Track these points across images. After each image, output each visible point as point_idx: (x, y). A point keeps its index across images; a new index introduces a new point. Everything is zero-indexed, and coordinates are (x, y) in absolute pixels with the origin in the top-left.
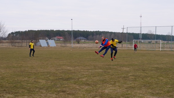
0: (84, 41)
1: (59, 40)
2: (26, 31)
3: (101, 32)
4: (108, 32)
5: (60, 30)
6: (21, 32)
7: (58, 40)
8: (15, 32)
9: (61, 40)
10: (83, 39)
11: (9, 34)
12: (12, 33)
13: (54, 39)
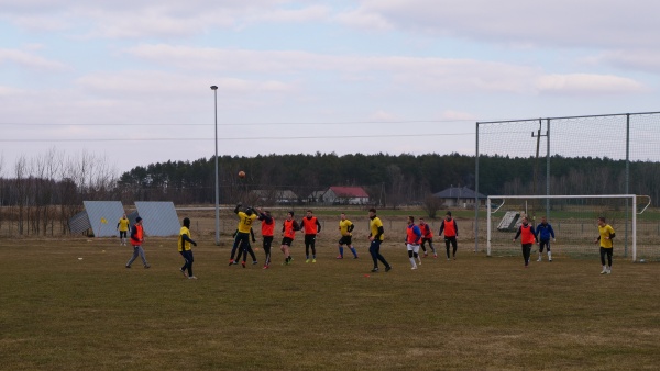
0: (468, 208)
1: (346, 204)
2: (203, 161)
3: (569, 159)
4: (606, 159)
5: (366, 154)
6: (181, 163)
7: (342, 201)
8: (151, 166)
9: (358, 200)
10: (465, 199)
11: (126, 177)
12: (139, 172)
13: (321, 197)
